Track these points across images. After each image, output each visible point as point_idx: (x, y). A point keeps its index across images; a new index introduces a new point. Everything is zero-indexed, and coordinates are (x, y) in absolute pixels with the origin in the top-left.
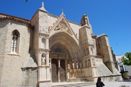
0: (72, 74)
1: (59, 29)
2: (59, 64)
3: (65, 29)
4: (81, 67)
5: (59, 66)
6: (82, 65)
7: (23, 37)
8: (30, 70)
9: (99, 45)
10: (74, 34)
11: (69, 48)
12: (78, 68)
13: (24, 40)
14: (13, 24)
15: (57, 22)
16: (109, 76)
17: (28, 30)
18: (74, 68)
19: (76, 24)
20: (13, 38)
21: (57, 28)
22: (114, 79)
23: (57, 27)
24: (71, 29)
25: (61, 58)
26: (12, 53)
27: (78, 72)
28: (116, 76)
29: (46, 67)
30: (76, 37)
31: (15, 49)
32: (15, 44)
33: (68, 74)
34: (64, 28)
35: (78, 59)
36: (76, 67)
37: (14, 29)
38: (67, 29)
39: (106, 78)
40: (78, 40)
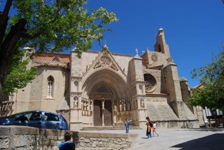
0: (118, 117)
1: (100, 66)
2: (103, 105)
3: (109, 65)
4: (129, 109)
5: (103, 108)
6: (130, 106)
7: (57, 81)
8: (63, 112)
9: (165, 78)
10: (121, 69)
11: (116, 86)
12: (125, 110)
13: (59, 84)
14: (48, 71)
15: (97, 58)
16: (168, 121)
17: (63, 73)
18: (121, 110)
19: (125, 56)
20: (49, 84)
21: (97, 66)
22: (178, 125)
23: (98, 63)
24: (117, 63)
25: (106, 99)
26: (48, 97)
27: (125, 115)
28: (184, 121)
29: (78, 110)
30: (123, 73)
31: (50, 93)
32: (51, 89)
33: (115, 118)
34: (107, 64)
35: (127, 99)
36: (124, 109)
37: (49, 75)
38: (111, 64)
39: (163, 123)
40: (125, 76)
